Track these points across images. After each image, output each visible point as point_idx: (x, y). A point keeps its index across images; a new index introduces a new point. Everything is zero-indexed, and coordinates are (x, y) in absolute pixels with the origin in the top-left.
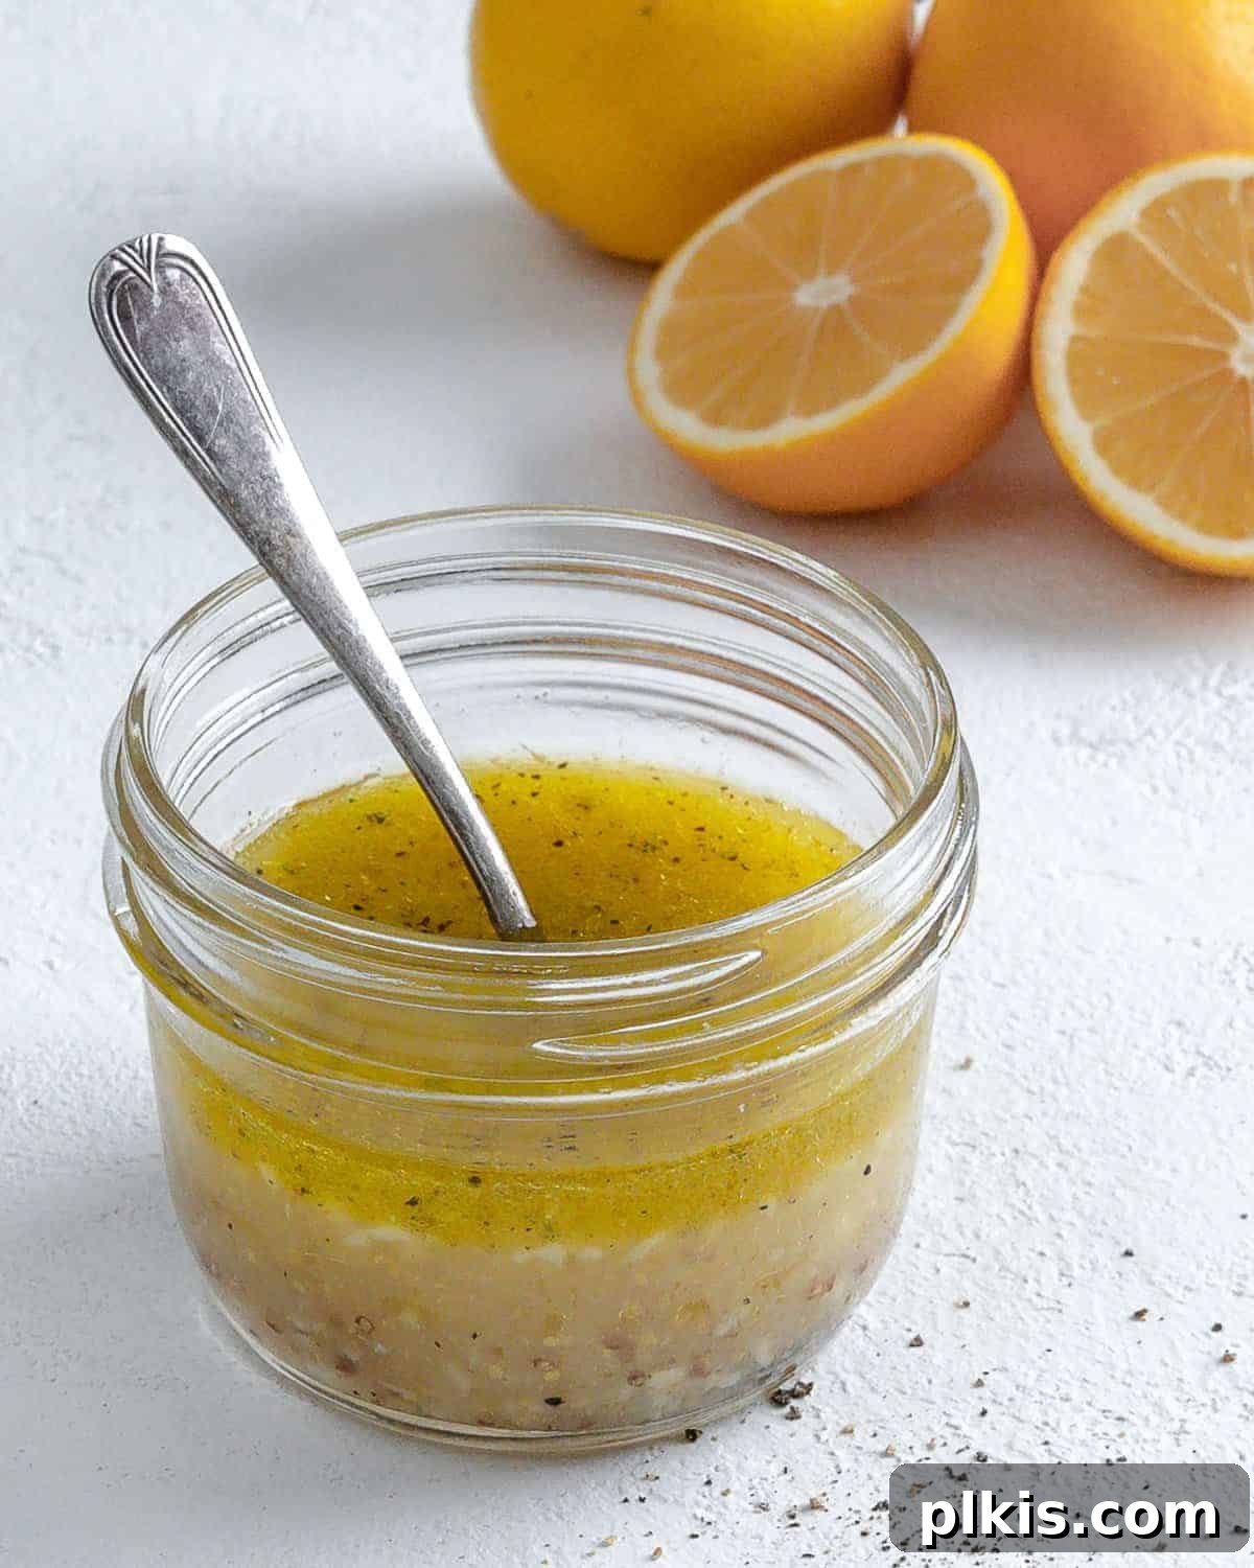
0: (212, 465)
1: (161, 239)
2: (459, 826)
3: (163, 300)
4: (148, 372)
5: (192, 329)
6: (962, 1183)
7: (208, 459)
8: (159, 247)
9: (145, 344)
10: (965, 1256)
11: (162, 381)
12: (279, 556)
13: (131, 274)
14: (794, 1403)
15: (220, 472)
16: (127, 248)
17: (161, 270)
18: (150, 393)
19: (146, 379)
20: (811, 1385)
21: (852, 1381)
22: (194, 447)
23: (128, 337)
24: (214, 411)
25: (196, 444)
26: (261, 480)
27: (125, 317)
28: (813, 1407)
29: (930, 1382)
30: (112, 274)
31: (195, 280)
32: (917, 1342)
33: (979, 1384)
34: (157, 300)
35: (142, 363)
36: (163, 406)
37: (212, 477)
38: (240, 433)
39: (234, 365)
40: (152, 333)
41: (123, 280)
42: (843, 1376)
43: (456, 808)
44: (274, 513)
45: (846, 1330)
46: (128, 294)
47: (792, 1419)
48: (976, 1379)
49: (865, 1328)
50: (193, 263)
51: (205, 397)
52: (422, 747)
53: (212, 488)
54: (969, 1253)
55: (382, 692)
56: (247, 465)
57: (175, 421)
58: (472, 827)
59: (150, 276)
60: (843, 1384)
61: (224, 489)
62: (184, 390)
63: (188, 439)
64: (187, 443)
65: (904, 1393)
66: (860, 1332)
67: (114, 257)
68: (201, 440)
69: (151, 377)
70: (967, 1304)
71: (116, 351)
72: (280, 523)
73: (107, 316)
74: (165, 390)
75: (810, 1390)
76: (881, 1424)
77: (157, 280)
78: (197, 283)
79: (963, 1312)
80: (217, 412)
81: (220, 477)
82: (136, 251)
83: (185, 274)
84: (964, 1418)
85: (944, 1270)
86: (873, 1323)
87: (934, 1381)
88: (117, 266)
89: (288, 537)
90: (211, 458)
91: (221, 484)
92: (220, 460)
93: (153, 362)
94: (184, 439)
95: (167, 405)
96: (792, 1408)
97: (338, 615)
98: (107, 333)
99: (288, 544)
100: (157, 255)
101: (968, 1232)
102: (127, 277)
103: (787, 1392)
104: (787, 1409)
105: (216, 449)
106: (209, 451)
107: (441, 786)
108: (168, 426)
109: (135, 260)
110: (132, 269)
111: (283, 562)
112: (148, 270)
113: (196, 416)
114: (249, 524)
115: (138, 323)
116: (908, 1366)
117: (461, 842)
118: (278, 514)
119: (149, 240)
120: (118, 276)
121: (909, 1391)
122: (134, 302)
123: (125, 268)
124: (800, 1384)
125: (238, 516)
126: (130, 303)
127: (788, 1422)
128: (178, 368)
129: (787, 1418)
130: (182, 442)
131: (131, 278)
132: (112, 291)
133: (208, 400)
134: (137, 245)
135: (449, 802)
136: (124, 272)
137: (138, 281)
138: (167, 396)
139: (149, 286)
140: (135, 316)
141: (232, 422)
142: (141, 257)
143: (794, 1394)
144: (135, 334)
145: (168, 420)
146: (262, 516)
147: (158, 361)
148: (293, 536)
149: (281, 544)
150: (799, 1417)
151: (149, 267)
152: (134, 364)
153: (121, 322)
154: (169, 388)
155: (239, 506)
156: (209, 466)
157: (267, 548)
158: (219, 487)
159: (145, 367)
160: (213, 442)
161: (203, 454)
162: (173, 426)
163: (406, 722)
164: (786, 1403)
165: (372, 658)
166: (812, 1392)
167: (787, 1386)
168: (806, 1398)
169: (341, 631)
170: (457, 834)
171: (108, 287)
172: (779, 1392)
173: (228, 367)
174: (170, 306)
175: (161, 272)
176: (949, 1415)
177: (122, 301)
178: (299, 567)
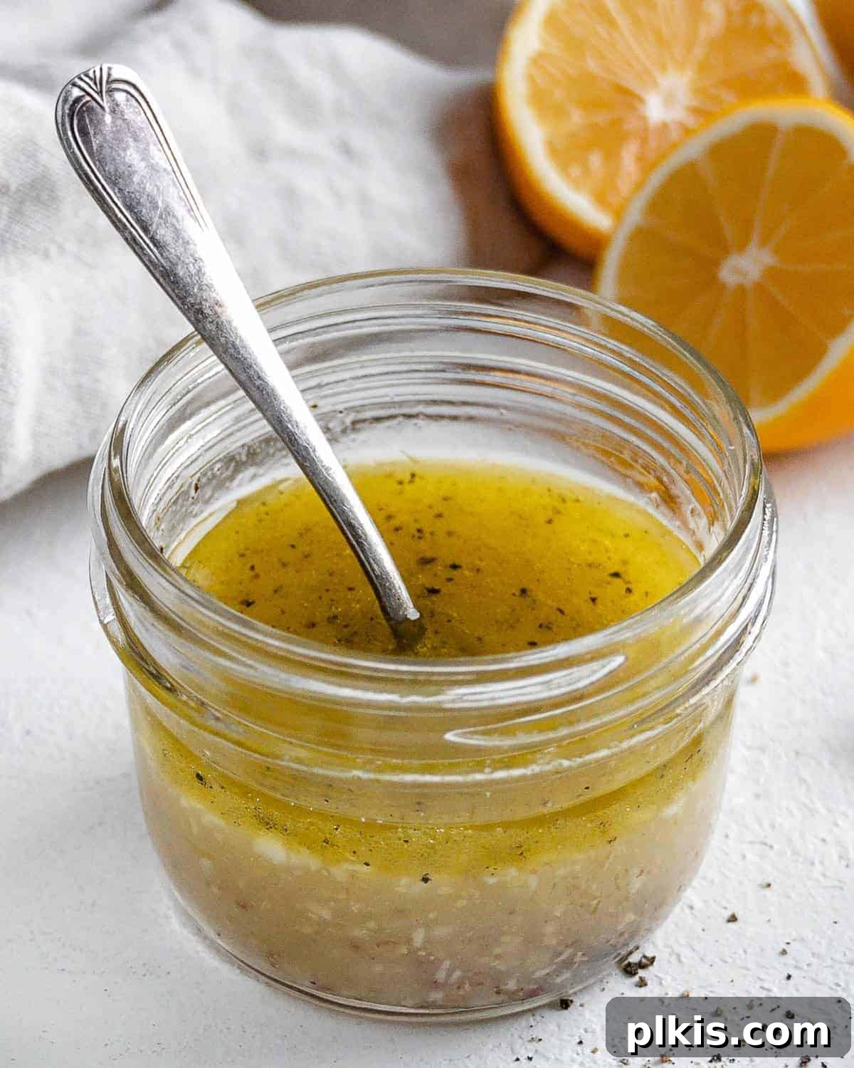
0: (155, 250)
1: (110, 69)
2: (357, 536)
3: (113, 118)
4: (103, 176)
5: (136, 140)
6: (757, 782)
7: (151, 245)
8: (109, 75)
9: (100, 154)
10: (765, 844)
11: (114, 184)
12: (210, 322)
13: (88, 98)
14: (641, 973)
15: (162, 255)
16: (82, 76)
17: (111, 93)
18: (105, 194)
19: (102, 182)
20: (653, 958)
21: (686, 953)
22: (140, 236)
23: (87, 151)
24: (156, 207)
25: (142, 234)
26: (194, 261)
27: (84, 132)
28: (656, 976)
29: (745, 952)
30: (72, 99)
31: (137, 100)
32: (733, 919)
33: (784, 952)
34: (108, 119)
35: (98, 170)
36: (116, 205)
37: (156, 260)
38: (176, 224)
39: (170, 169)
40: (105, 145)
41: (82, 103)
42: (677, 948)
43: (353, 521)
44: (204, 287)
45: (677, 910)
46: (86, 115)
47: (641, 986)
48: (781, 949)
49: (691, 908)
50: (135, 87)
51: (148, 196)
52: (325, 473)
53: (155, 268)
54: (768, 841)
55: (293, 430)
56: (182, 249)
57: (125, 216)
58: (366, 535)
59: (102, 100)
60: (678, 957)
61: (166, 270)
62: (132, 190)
63: (136, 230)
64: (134, 232)
65: (726, 962)
66: (687, 911)
67: (74, 85)
68: (146, 230)
69: (105, 180)
70: (769, 885)
71: (77, 160)
72: (209, 295)
73: (70, 133)
74: (116, 191)
75: (654, 961)
76: (710, 989)
77: (108, 102)
78: (139, 103)
79: (767, 892)
80: (158, 207)
81: (162, 261)
82: (91, 79)
83: (129, 96)
84: (774, 982)
85: (749, 856)
86: (698, 904)
87: (749, 951)
88: (76, 93)
89: (216, 308)
90: (155, 245)
91: (163, 267)
92: (161, 246)
93: (107, 169)
94: (132, 230)
95: (119, 204)
96: (641, 978)
97: (257, 369)
98: (70, 146)
99: (216, 313)
100: (108, 82)
101: (766, 823)
102: (84, 101)
103: (635, 964)
104: (636, 978)
105: (158, 237)
106: (152, 239)
107: (341, 505)
108: (120, 221)
109: (90, 86)
110: (88, 94)
111: (213, 327)
112: (100, 93)
113: (141, 211)
114: (185, 297)
115: (94, 137)
116: (728, 939)
117: (358, 549)
118: (208, 289)
119: (101, 69)
120: (78, 100)
121: (730, 960)
122: (91, 120)
123: (82, 93)
124: (645, 957)
125: (177, 291)
126: (87, 121)
127: (638, 989)
128: (126, 173)
129: (636, 986)
130: (131, 233)
131: (88, 102)
132: (74, 113)
133: (150, 198)
134: (91, 75)
135: (348, 516)
136: (83, 96)
137: (94, 104)
138: (118, 195)
139: (102, 107)
140: (92, 132)
141: (169, 215)
142: (95, 84)
143: (641, 966)
144: (92, 147)
145: (120, 215)
146: (195, 290)
147: (110, 168)
148: (220, 306)
149: (211, 313)
150: (646, 985)
151: (101, 92)
152: (93, 171)
153: (81, 137)
154: (120, 190)
155: (177, 283)
156: (153, 253)
157: (200, 316)
158: (161, 268)
159: (100, 173)
160: (155, 232)
161: (148, 241)
162: (124, 220)
163: (312, 454)
164: (636, 974)
165: (284, 403)
166: (655, 963)
167: (634, 958)
168: (650, 968)
169: (260, 382)
170: (355, 543)
171: (70, 109)
172: (629, 964)
173: (165, 170)
174: (119, 122)
175: (110, 96)
176: (762, 980)
177: (81, 120)
178: (225, 331)
